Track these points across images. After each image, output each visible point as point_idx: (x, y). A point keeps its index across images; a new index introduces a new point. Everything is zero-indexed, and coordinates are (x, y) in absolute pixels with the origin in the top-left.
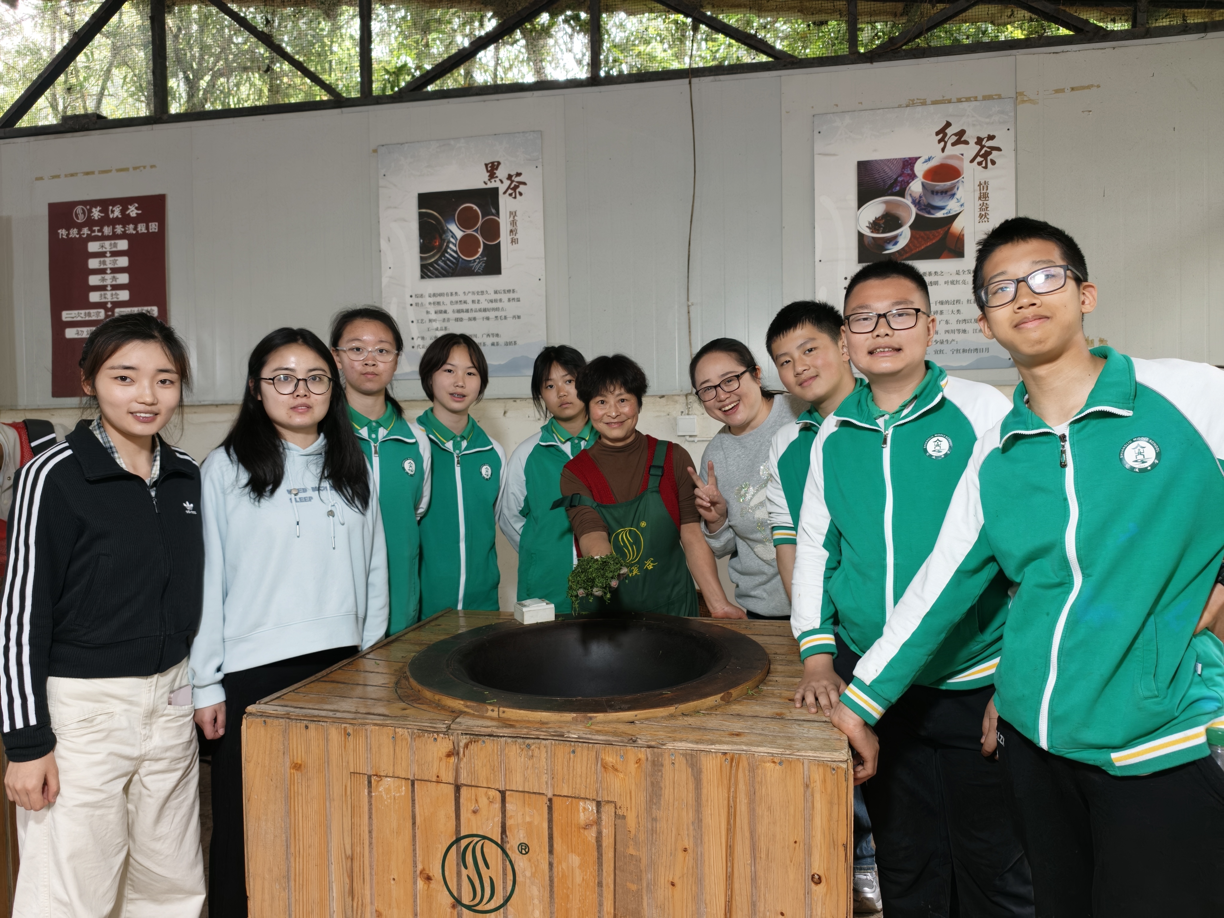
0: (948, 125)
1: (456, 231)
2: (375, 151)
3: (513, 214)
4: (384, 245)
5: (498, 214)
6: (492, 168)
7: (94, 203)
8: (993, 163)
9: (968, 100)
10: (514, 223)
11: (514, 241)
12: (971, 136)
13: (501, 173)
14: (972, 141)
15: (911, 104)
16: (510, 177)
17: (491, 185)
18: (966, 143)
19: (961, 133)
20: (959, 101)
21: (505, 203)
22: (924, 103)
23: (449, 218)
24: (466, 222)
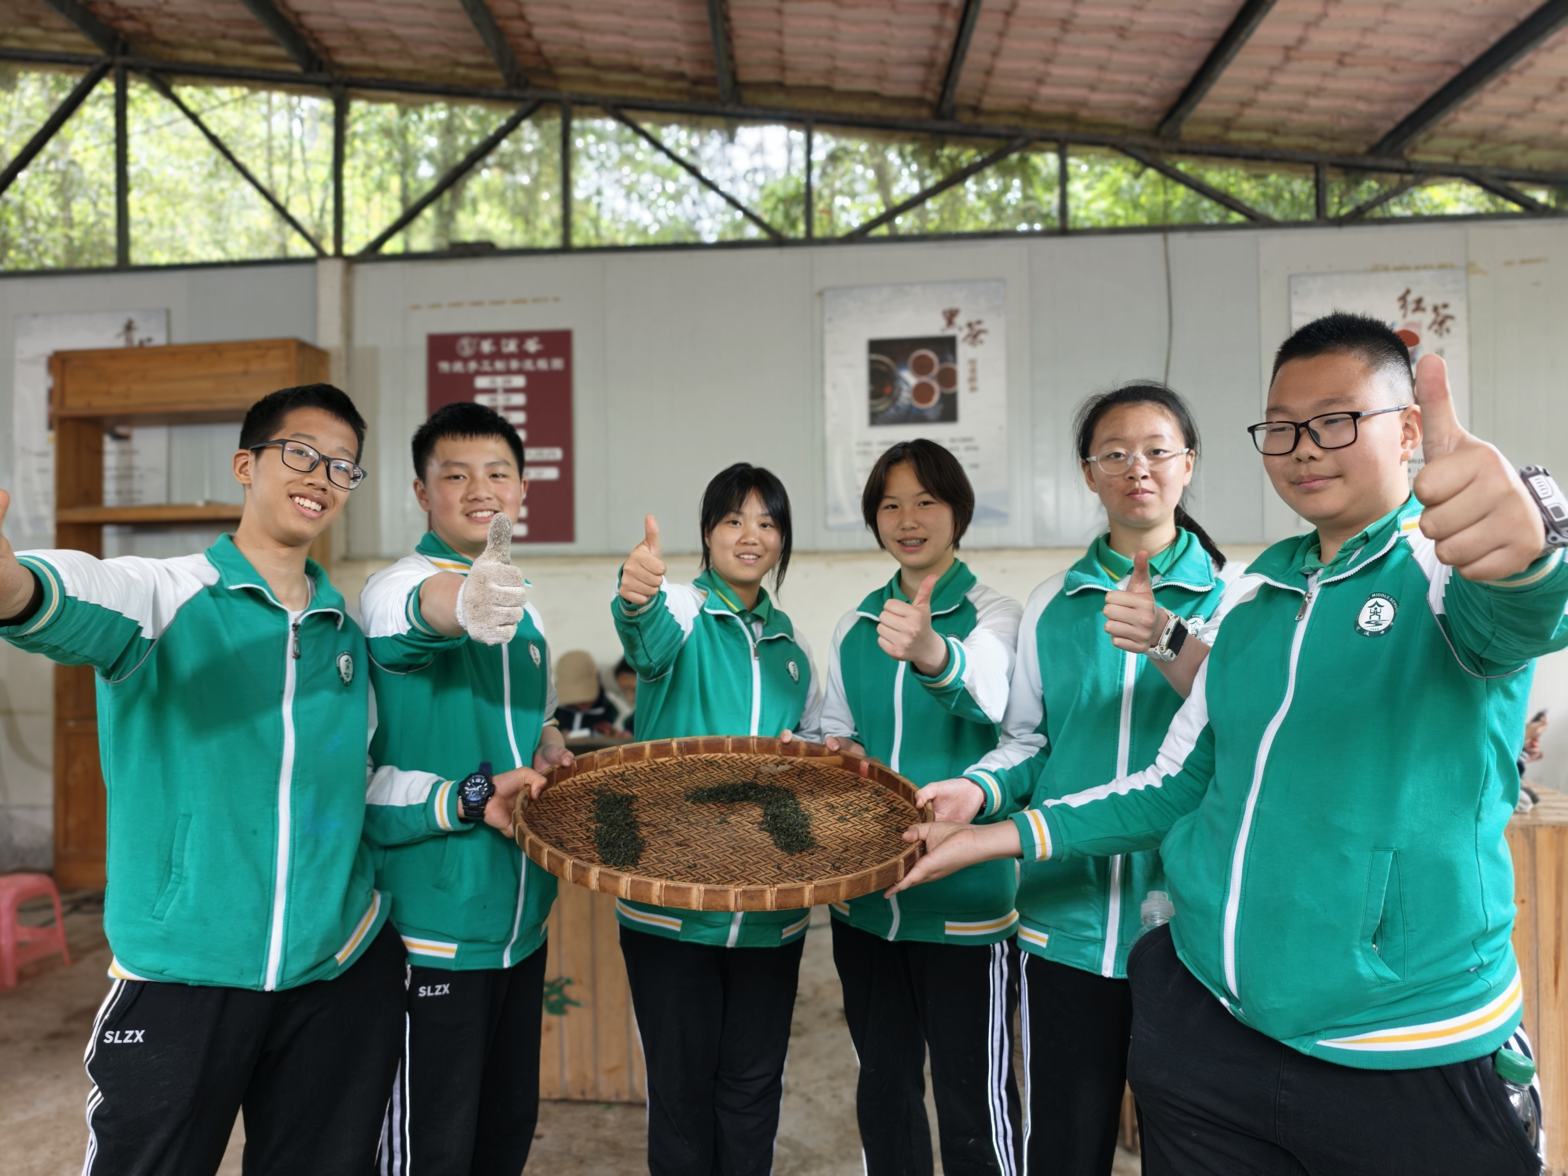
0: (1408, 292)
1: (909, 378)
2: (821, 294)
3: (973, 362)
4: (829, 391)
5: (955, 360)
6: (951, 316)
7: (483, 336)
8: (1448, 330)
9: (1425, 267)
10: (973, 371)
11: (973, 389)
12: (1428, 303)
13: (961, 320)
14: (1429, 309)
15: (1375, 269)
16: (970, 325)
17: (950, 332)
18: (1423, 310)
19: (1419, 301)
20: (1417, 268)
21: (964, 351)
22: (1386, 269)
23: (902, 364)
24: (921, 367)
